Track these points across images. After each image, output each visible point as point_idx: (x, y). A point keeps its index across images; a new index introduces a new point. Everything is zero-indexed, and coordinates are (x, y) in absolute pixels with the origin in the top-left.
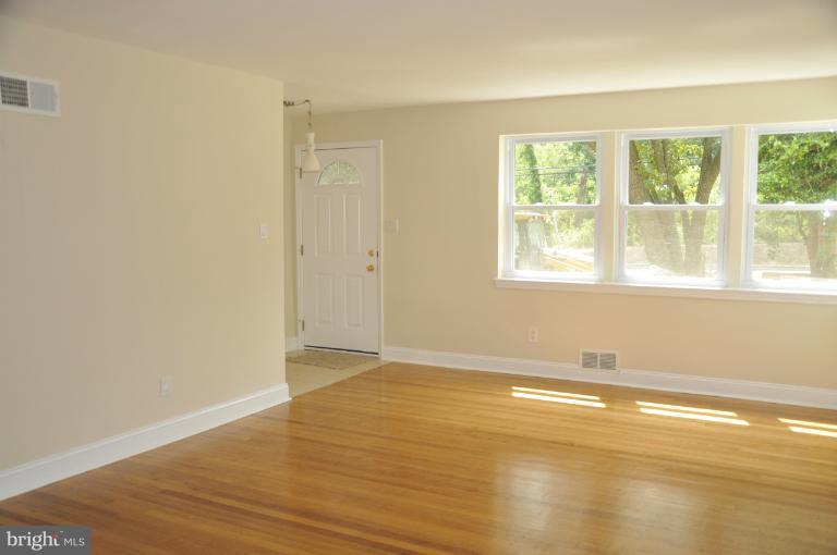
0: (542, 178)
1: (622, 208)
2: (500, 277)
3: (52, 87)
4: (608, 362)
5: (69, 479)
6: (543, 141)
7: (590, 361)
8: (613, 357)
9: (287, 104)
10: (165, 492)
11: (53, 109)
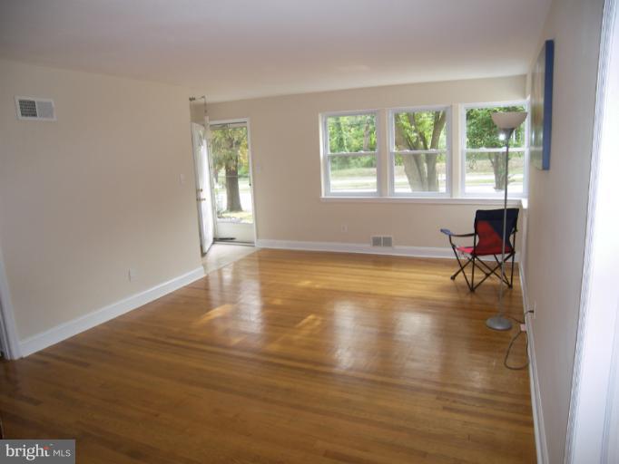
0: (343, 128)
1: (392, 153)
2: (323, 196)
3: (50, 103)
4: (388, 242)
5: (83, 333)
6: (344, 115)
7: (377, 242)
8: (390, 239)
9: (191, 99)
10: (139, 338)
11: (52, 117)
